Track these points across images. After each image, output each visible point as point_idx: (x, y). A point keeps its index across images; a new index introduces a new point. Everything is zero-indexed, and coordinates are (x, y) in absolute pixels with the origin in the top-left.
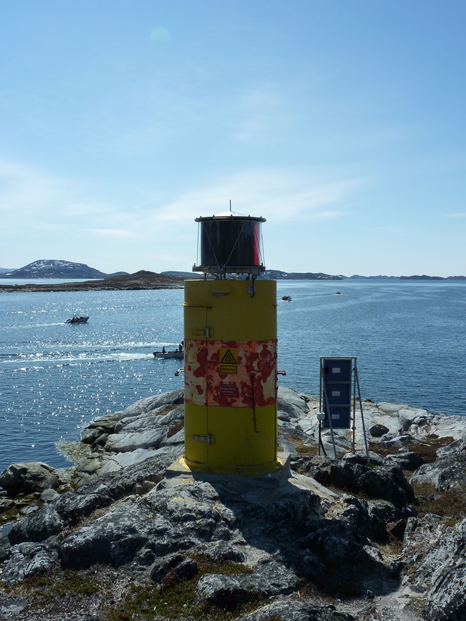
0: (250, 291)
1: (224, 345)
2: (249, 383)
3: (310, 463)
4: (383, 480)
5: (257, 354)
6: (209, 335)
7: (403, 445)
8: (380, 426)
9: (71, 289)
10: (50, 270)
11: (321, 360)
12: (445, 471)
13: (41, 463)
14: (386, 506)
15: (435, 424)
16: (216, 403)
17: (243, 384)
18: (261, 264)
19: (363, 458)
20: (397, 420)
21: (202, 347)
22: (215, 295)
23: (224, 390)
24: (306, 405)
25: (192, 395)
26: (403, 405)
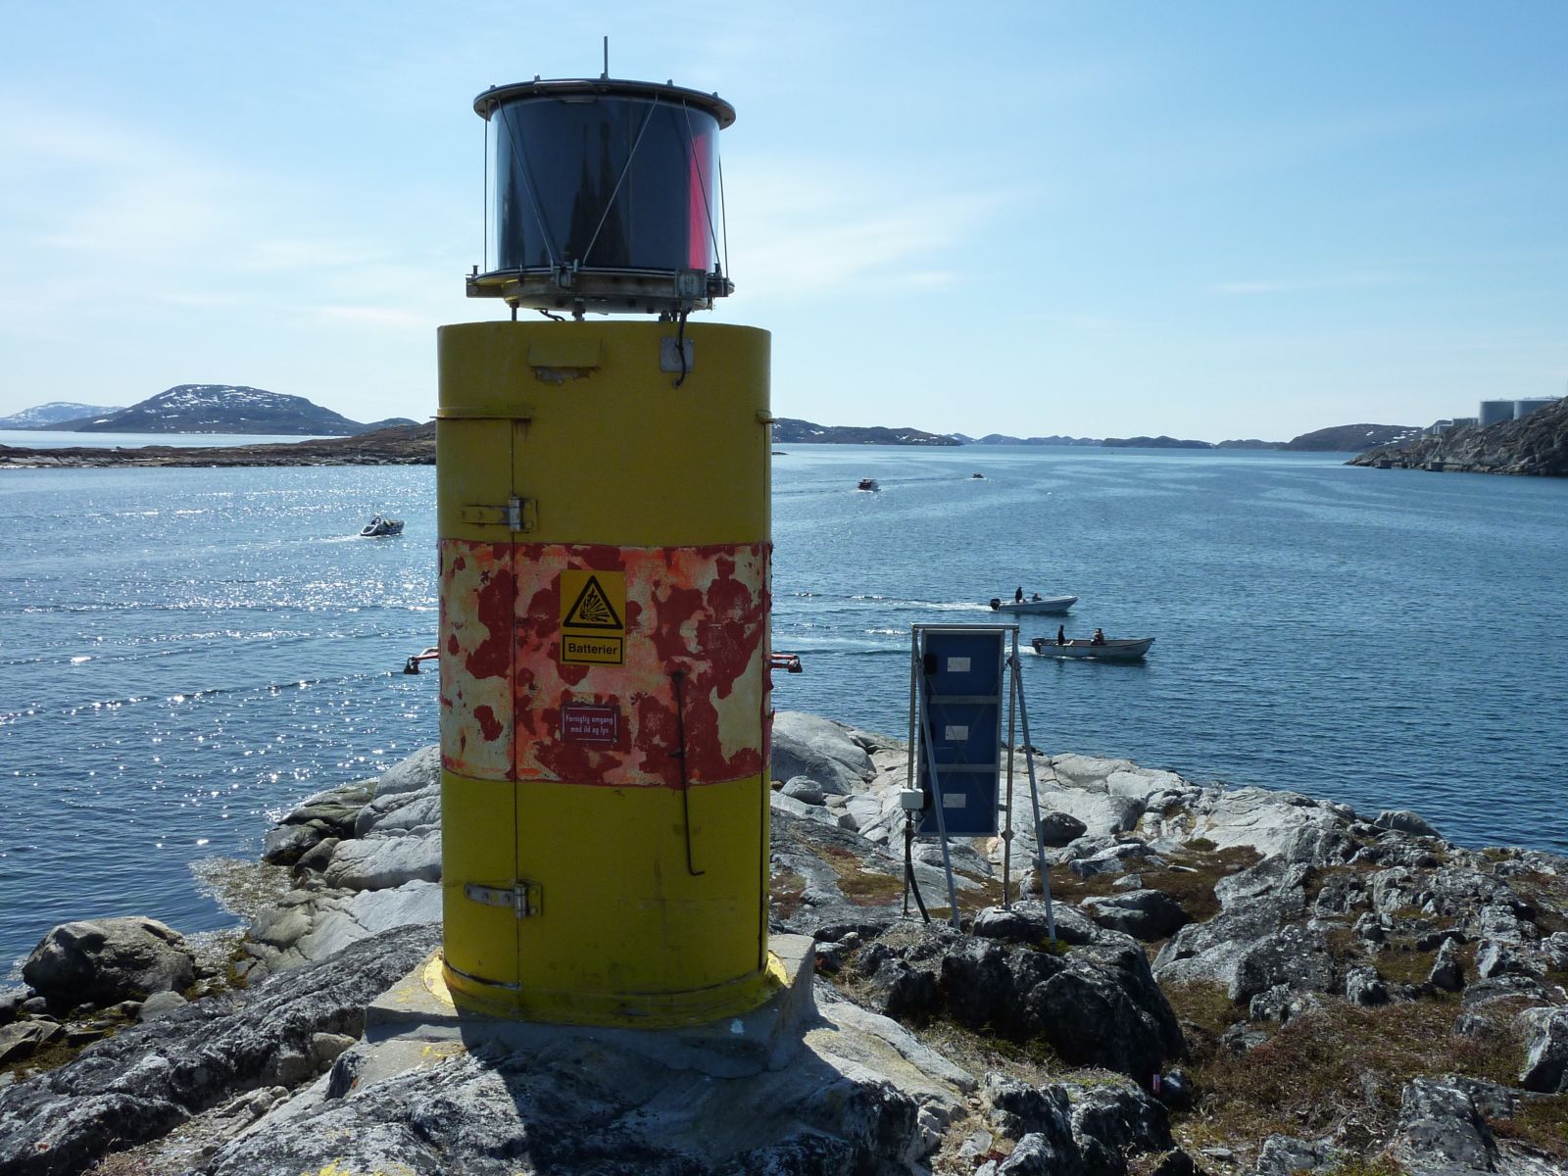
0: (671, 362)
1: (577, 561)
2: (665, 700)
3: (881, 947)
4: (1103, 1001)
5: (697, 593)
6: (522, 525)
7: (1125, 869)
8: (1064, 817)
9: (264, 460)
10: (213, 412)
11: (915, 633)
12: (1255, 951)
13: (144, 920)
14: (1123, 1098)
15: (1206, 813)
16: (546, 771)
17: (646, 704)
18: (713, 270)
19: (1035, 921)
20: (1107, 801)
21: (497, 566)
22: (542, 373)
23: (576, 724)
24: (868, 760)
25: (463, 741)
26: (1116, 762)
